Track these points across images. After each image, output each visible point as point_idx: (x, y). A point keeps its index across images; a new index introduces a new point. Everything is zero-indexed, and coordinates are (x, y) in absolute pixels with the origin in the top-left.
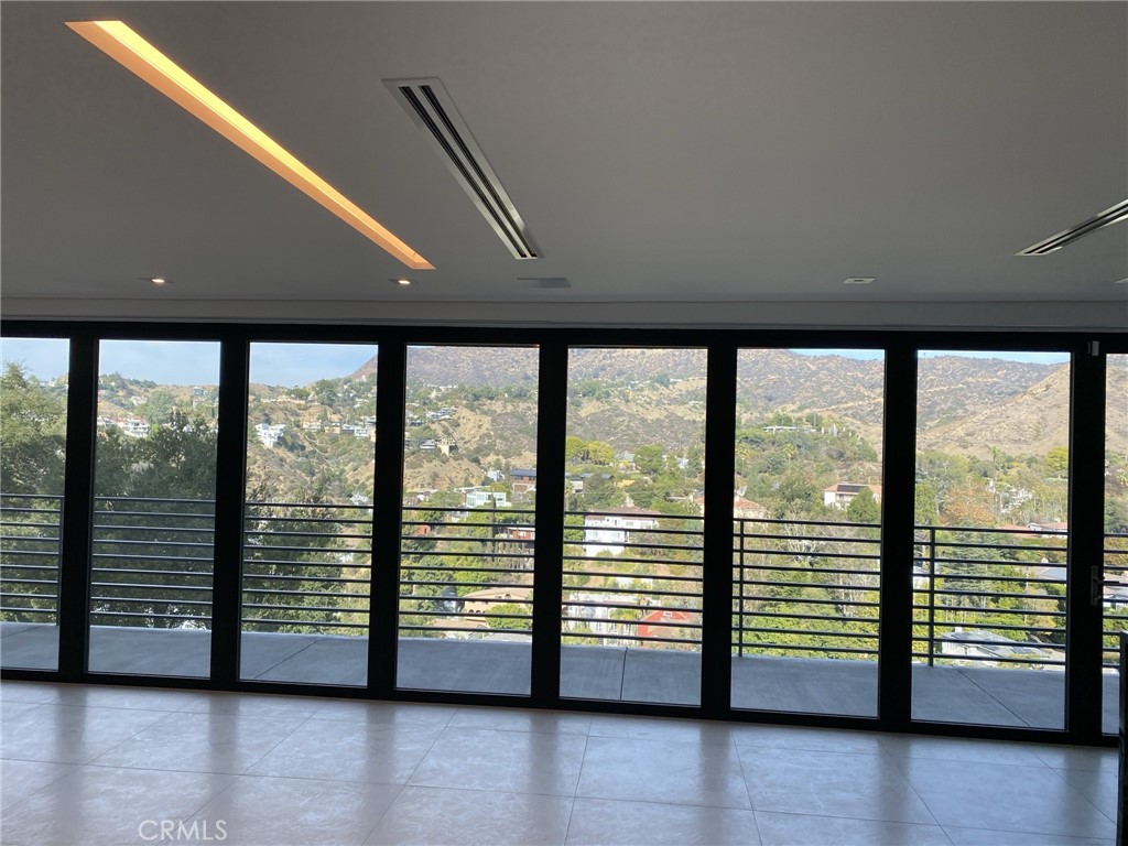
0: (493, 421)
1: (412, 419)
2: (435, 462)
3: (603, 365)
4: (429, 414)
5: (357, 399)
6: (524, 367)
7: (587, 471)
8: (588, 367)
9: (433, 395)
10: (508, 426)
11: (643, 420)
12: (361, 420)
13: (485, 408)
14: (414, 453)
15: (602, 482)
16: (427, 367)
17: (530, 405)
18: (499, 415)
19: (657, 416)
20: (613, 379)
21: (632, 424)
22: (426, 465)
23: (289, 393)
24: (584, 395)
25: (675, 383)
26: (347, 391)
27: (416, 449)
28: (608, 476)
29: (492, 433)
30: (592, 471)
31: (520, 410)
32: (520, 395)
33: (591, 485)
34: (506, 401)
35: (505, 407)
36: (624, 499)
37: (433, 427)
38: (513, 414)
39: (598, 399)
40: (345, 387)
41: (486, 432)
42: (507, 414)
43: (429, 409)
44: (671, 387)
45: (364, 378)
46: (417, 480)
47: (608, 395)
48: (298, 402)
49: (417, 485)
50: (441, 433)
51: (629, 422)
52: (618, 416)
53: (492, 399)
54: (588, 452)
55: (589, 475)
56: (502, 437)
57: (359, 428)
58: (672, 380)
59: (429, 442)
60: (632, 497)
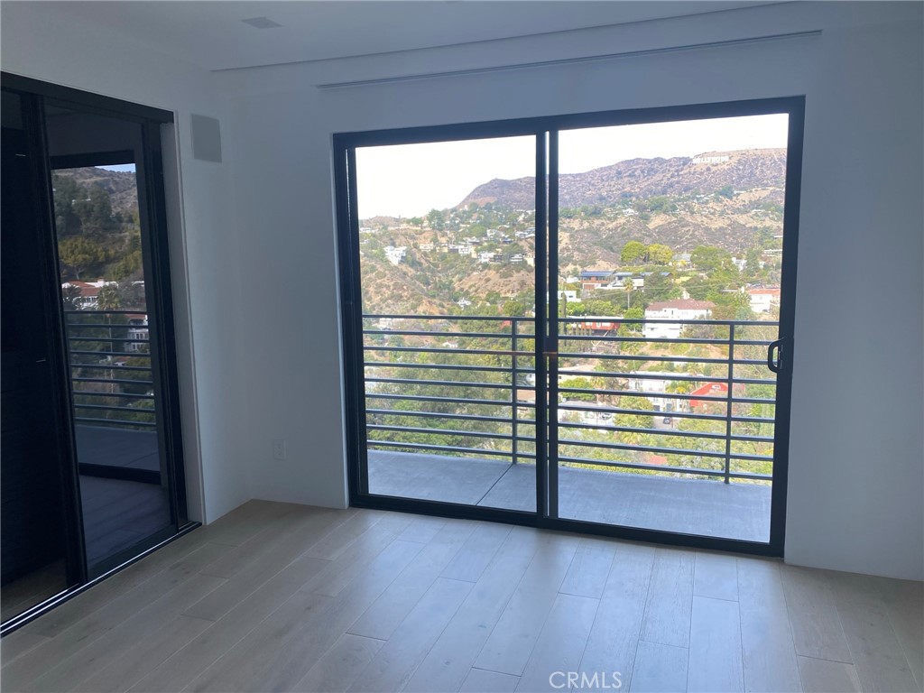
0: (571, 236)
1: (504, 238)
2: (523, 272)
3: (671, 183)
4: (518, 234)
5: (462, 225)
6: (599, 189)
7: (647, 270)
8: (657, 185)
10: (584, 240)
11: (707, 229)
12: (463, 241)
13: (565, 226)
14: (505, 265)
15: (661, 279)
16: (517, 195)
17: (604, 221)
18: (577, 231)
19: (721, 225)
20: (680, 194)
21: (696, 233)
22: (515, 275)
23: (408, 222)
24: (652, 210)
25: (738, 194)
26: (454, 219)
27: (507, 262)
28: (667, 274)
29: (570, 247)
30: (652, 270)
31: (595, 226)
32: (594, 213)
33: (649, 282)
34: (583, 219)
35: (581, 224)
36: (681, 293)
37: (521, 243)
38: (588, 230)
39: (664, 212)
40: (452, 216)
41: (565, 246)
42: (583, 230)
43: (518, 230)
44: (734, 198)
45: (466, 208)
46: (509, 287)
47: (674, 208)
48: (415, 228)
49: (509, 291)
50: (528, 249)
51: (694, 231)
52: (683, 227)
53: (570, 217)
54: (649, 254)
55: (649, 274)
56: (579, 250)
57: (462, 247)
58: (735, 192)
59: (517, 256)
60: (689, 291)
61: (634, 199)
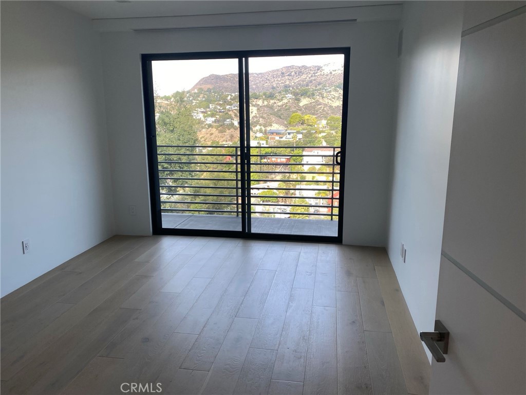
0: (258, 109)
1: (220, 109)
2: (232, 130)
3: (311, 80)
4: (228, 107)
5: (194, 101)
6: (272, 82)
7: (304, 129)
8: (303, 81)
9: (229, 98)
10: (265, 112)
11: (331, 107)
12: (196, 110)
13: (254, 103)
14: (221, 126)
15: (311, 134)
16: (225, 84)
17: (275, 101)
18: (261, 106)
19: (338, 104)
20: (316, 87)
21: (325, 109)
22: (228, 131)
23: (162, 98)
24: (302, 95)
26: (188, 97)
27: (222, 123)
28: (314, 132)
29: (258, 115)
30: (306, 130)
31: (270, 104)
32: (270, 96)
33: (305, 136)
34: (264, 100)
35: (263, 103)
36: (322, 142)
37: (230, 113)
38: (267, 106)
39: (309, 97)
40: (188, 95)
41: (254, 115)
42: (264, 106)
43: (227, 105)
45: (196, 91)
46: (224, 138)
47: (313, 95)
48: (166, 102)
49: (224, 141)
50: (233, 116)
52: (318, 105)
53: (257, 98)
54: (304, 121)
55: (305, 131)
56: (262, 117)
57: (196, 114)
59: (228, 120)
60: (326, 141)
61: (291, 89)
